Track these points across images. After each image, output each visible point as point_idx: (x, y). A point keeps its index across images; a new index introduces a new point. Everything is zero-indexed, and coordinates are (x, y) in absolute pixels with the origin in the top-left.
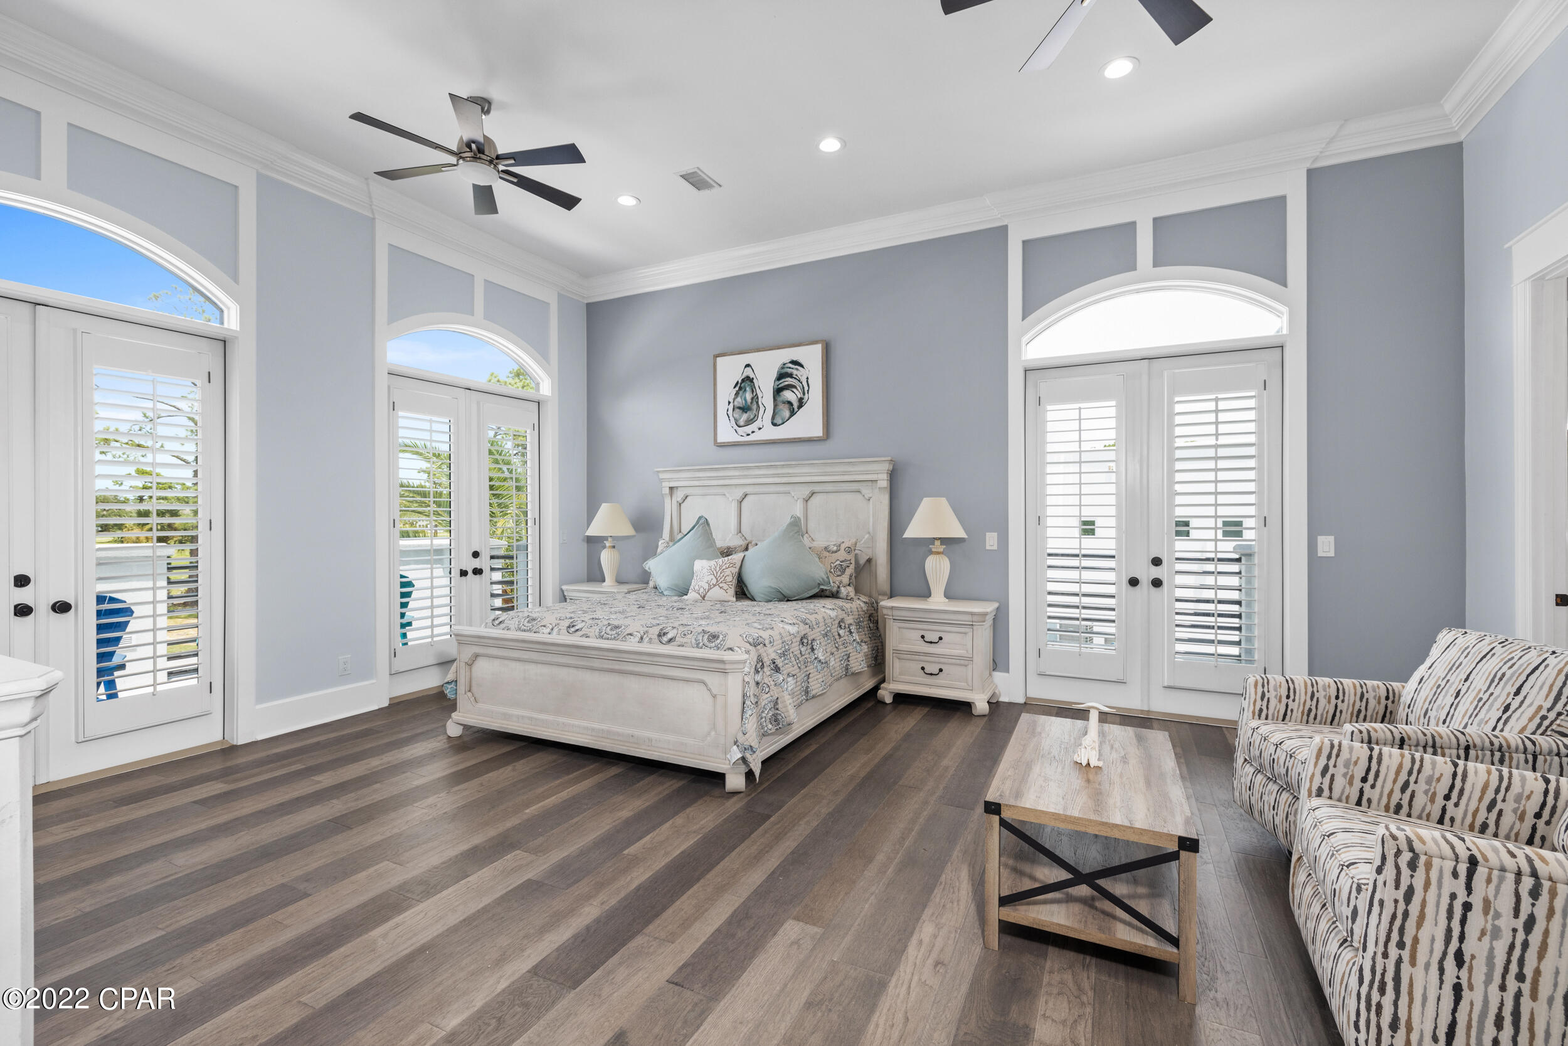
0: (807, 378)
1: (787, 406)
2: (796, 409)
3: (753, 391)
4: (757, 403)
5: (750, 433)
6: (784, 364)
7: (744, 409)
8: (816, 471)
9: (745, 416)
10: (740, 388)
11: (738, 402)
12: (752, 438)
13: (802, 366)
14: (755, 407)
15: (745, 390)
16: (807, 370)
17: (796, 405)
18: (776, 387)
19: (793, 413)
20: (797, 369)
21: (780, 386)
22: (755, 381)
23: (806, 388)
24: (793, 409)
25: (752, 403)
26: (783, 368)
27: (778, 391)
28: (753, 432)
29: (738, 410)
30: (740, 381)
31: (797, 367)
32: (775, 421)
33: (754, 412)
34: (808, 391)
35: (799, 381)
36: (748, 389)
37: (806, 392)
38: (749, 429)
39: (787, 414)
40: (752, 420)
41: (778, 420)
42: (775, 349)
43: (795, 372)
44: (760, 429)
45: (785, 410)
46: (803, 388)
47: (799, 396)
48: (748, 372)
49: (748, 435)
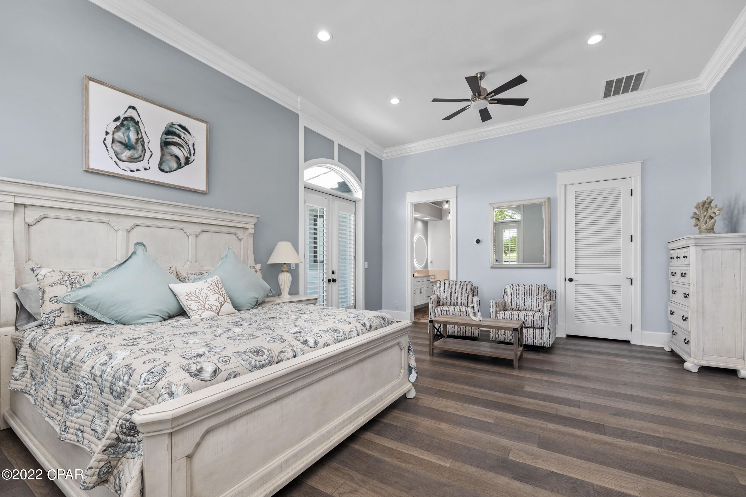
0: (194, 144)
1: (174, 158)
2: (183, 164)
3: (138, 134)
4: (143, 145)
5: (135, 170)
6: (173, 124)
7: (128, 146)
8: (209, 216)
9: (127, 154)
10: (122, 125)
11: (119, 136)
12: (136, 175)
13: (189, 133)
14: (140, 148)
15: (128, 129)
16: (194, 138)
17: (183, 161)
18: (163, 139)
19: (179, 167)
20: (185, 134)
21: (168, 140)
22: (140, 124)
23: (192, 152)
24: (180, 163)
25: (136, 143)
26: (171, 127)
27: (165, 144)
28: (138, 170)
29: (119, 144)
30: (122, 118)
31: (184, 131)
32: (162, 168)
33: (140, 152)
34: (194, 154)
35: (186, 143)
36: (131, 128)
37: (192, 154)
38: (134, 166)
39: (174, 165)
40: (137, 158)
41: (165, 167)
42: (165, 108)
43: (182, 135)
44: (146, 169)
45: (172, 161)
46: (190, 150)
47: (186, 155)
48: (132, 113)
49: (132, 171)
